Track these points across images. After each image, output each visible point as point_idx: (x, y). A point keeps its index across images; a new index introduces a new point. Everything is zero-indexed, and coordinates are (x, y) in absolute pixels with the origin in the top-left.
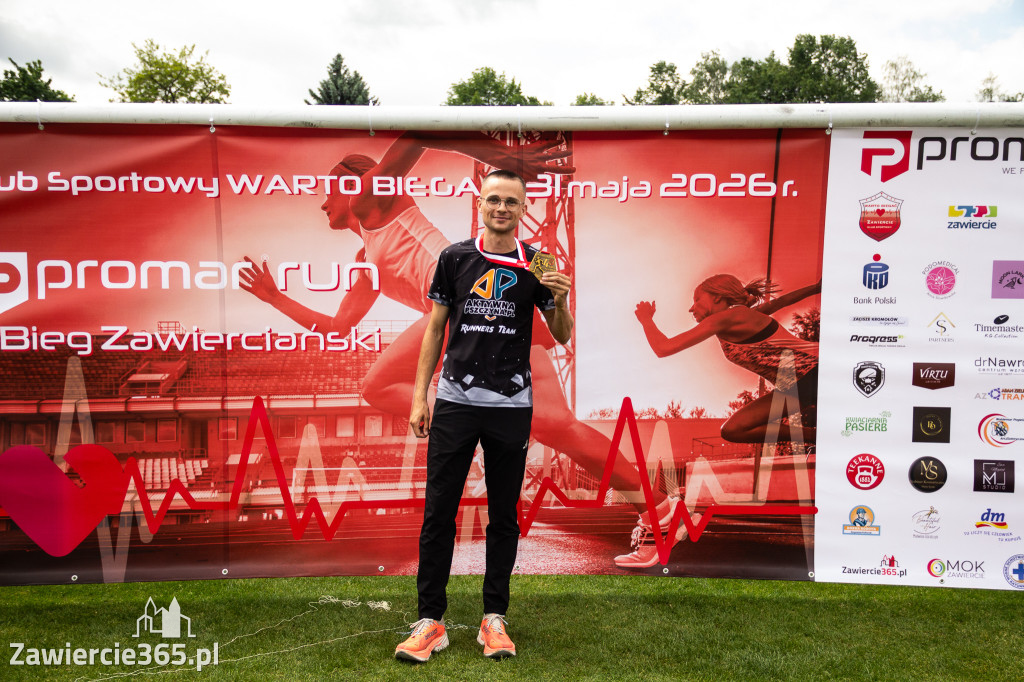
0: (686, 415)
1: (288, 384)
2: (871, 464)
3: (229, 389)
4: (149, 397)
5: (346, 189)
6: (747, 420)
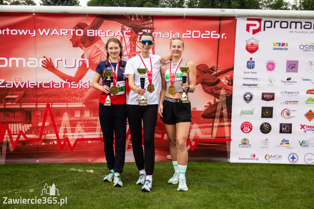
1: (58, 99)
2: (248, 125)
3: (38, 101)
4: (12, 103)
5: (78, 34)
6: (210, 112)
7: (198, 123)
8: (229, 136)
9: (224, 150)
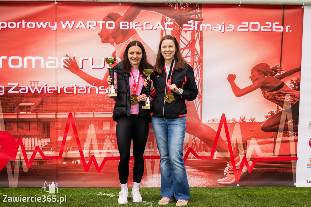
0: (247, 121)
1: (83, 108)
3: (59, 110)
4: (27, 112)
5: (108, 27)
6: (271, 123)
7: (256, 138)
8: (295, 154)
9: (288, 171)
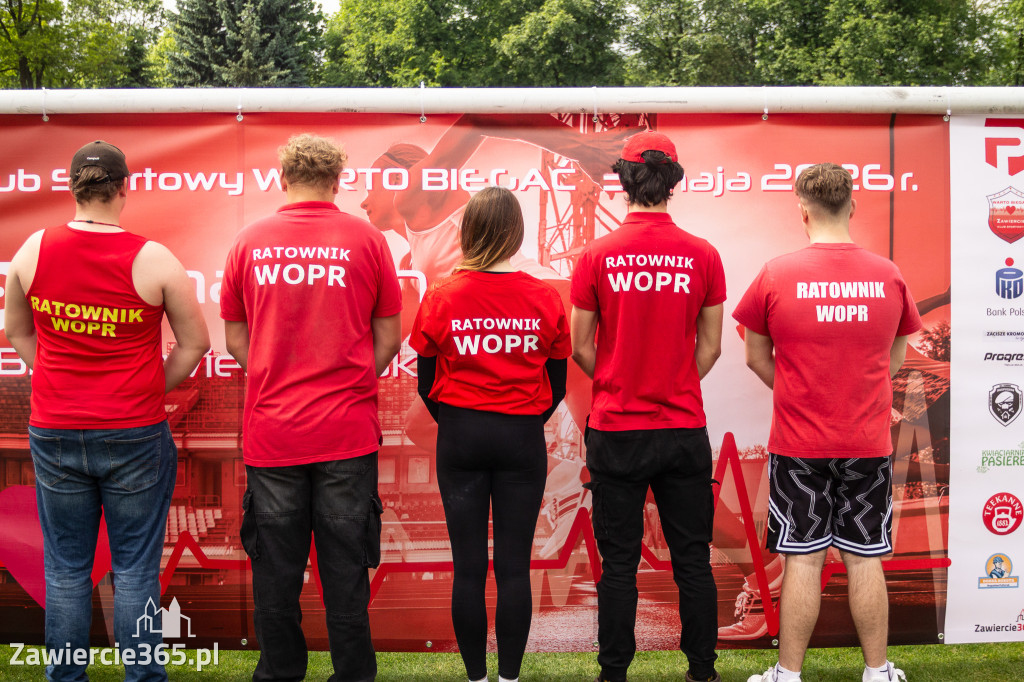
2: (1009, 505)
5: (390, 183)
8: (941, 548)
9: (923, 600)
